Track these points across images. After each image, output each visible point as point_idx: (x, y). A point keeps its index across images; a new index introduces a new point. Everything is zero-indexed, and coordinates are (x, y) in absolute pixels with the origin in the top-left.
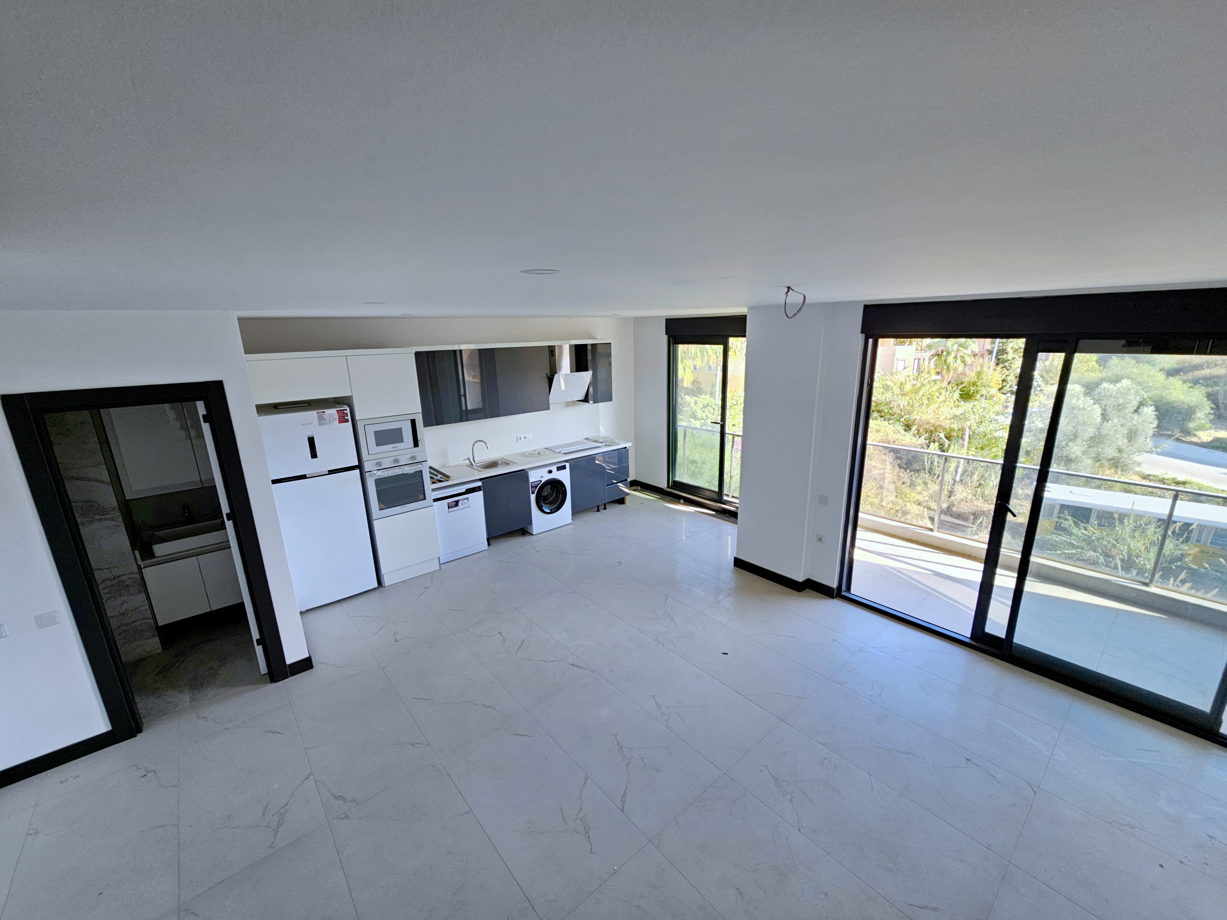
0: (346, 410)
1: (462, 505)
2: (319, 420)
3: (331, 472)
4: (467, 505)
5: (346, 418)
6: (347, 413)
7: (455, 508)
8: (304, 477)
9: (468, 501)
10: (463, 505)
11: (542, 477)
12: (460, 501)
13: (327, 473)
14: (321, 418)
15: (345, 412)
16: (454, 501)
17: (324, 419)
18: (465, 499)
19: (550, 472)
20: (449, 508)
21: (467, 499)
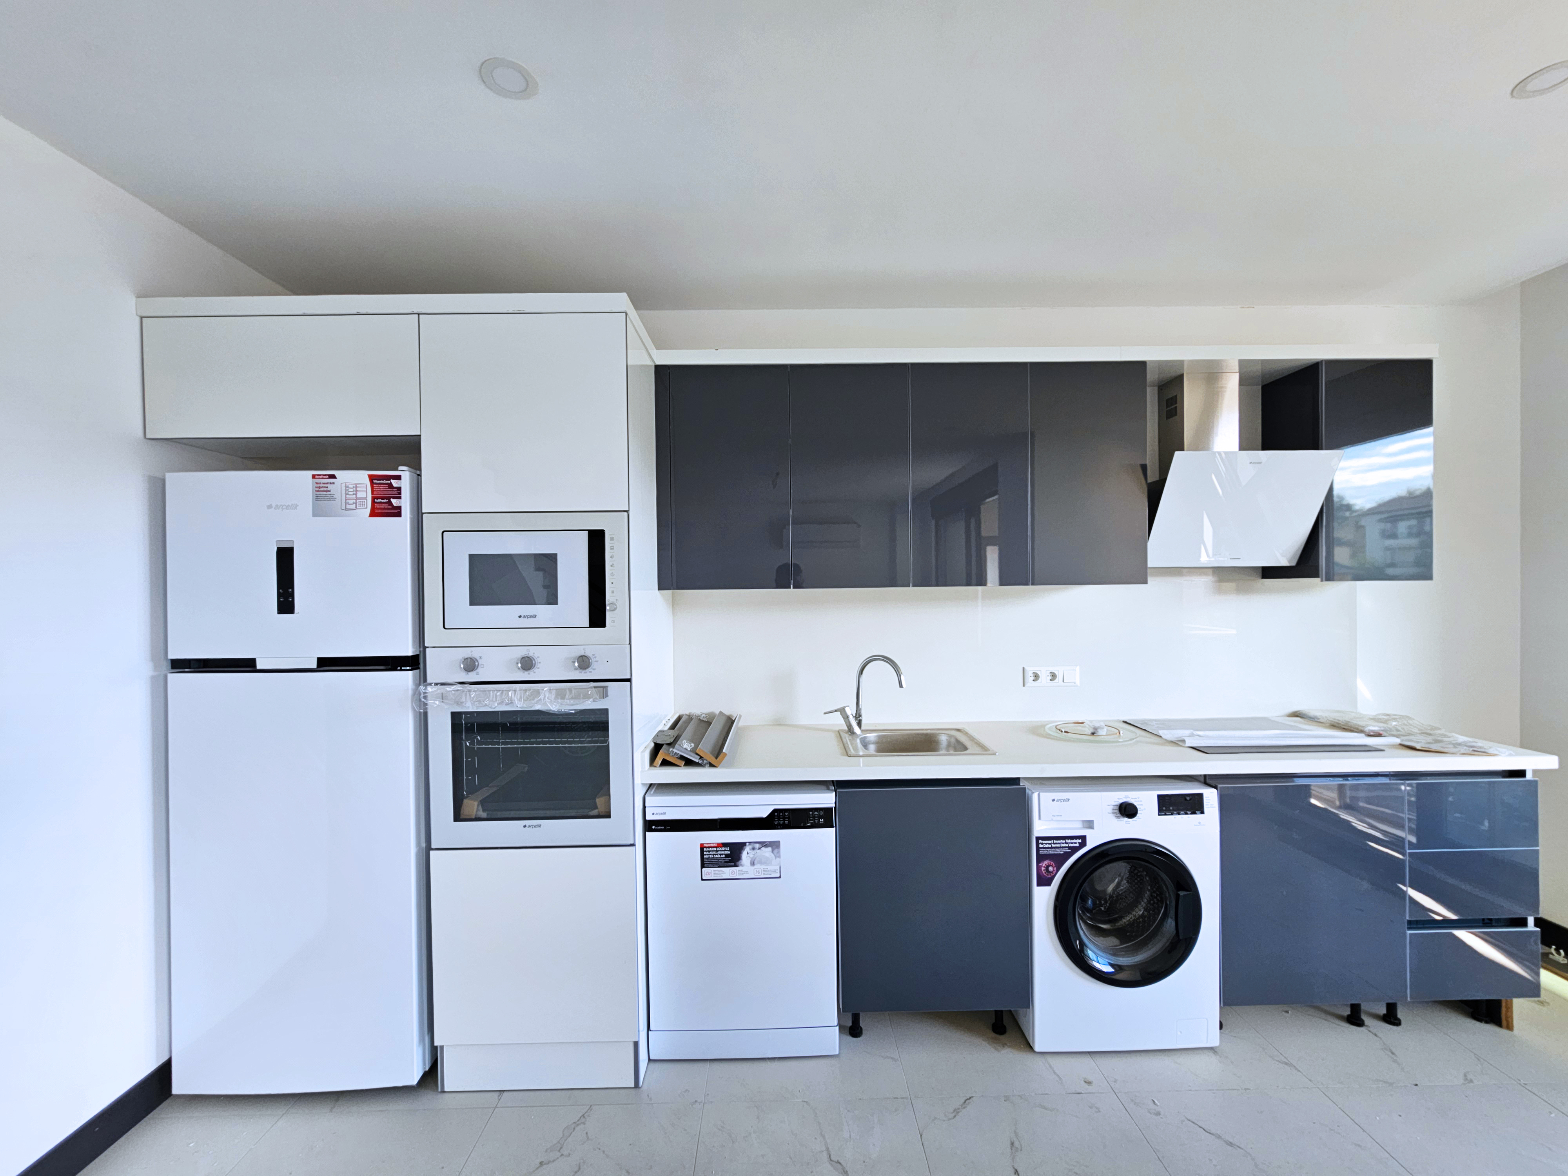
0: (398, 478)
1: (753, 864)
2: (317, 498)
3: (326, 664)
4: (770, 868)
5: (394, 502)
6: (399, 489)
7: (727, 872)
8: (247, 665)
9: (778, 856)
10: (757, 866)
11: (1089, 824)
12: (748, 848)
13: (314, 665)
14: (321, 494)
15: (395, 483)
16: (725, 845)
17: (332, 498)
18: (764, 844)
19: (1127, 811)
20: (703, 866)
21: (774, 845)
